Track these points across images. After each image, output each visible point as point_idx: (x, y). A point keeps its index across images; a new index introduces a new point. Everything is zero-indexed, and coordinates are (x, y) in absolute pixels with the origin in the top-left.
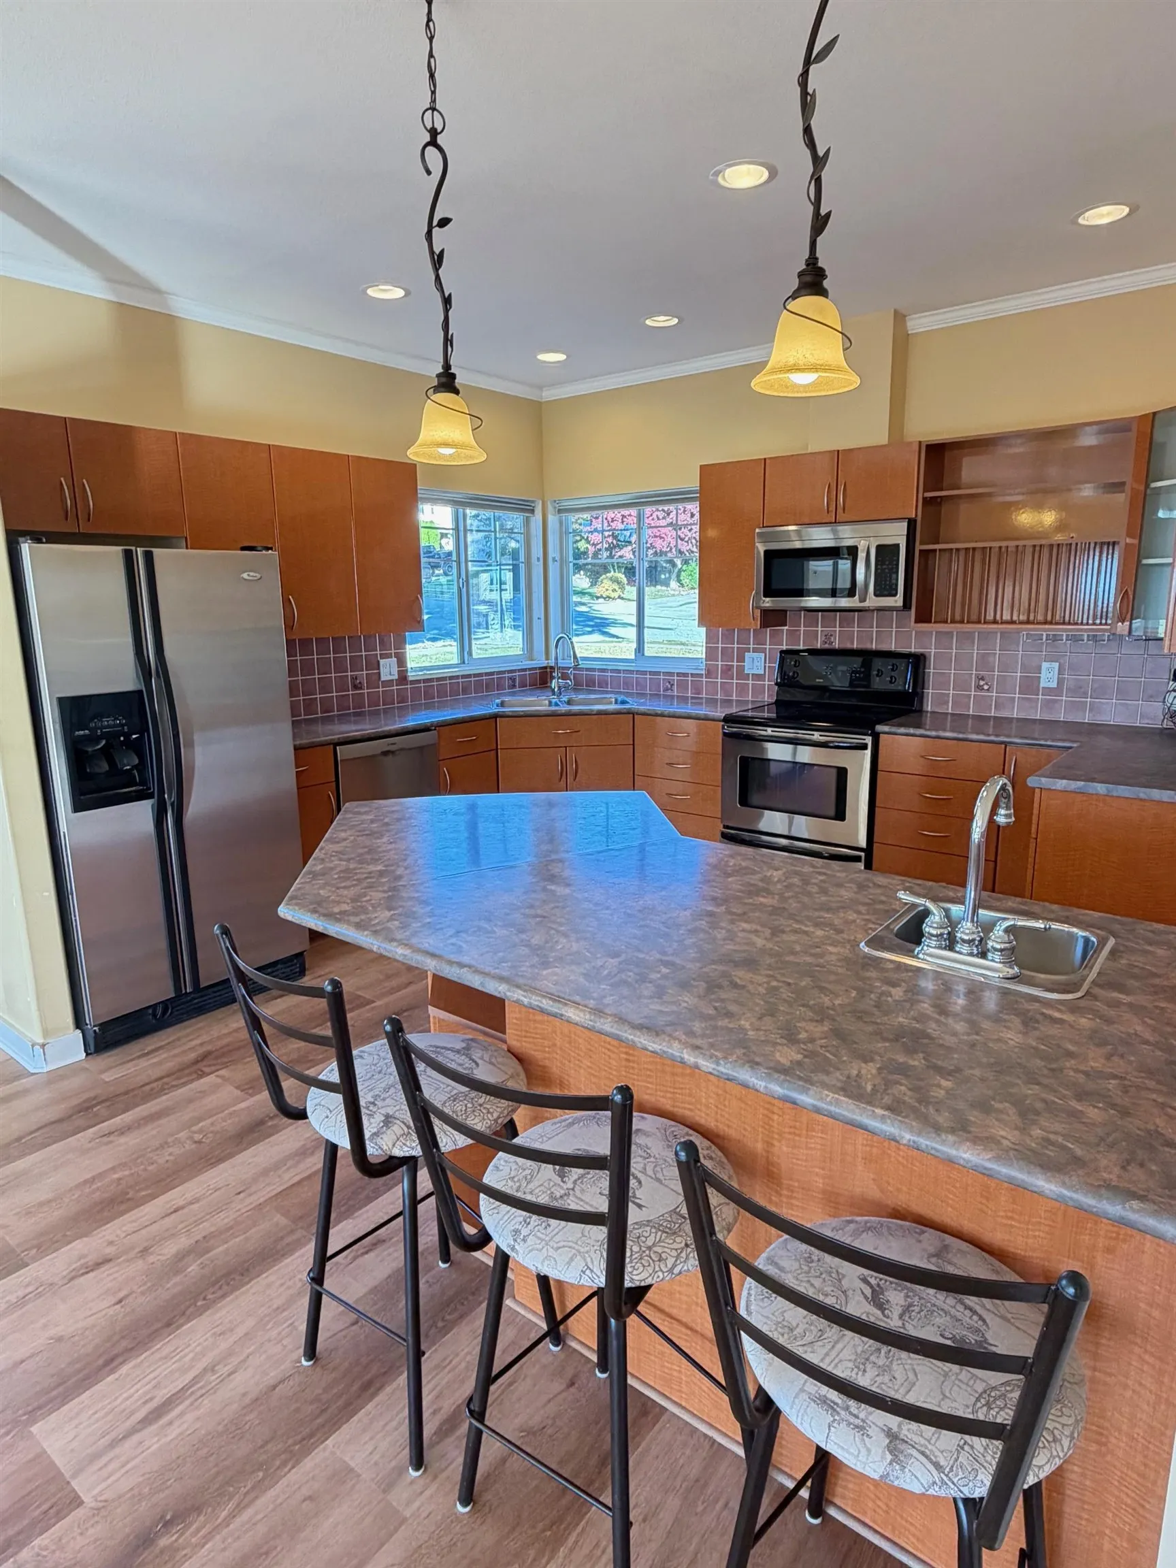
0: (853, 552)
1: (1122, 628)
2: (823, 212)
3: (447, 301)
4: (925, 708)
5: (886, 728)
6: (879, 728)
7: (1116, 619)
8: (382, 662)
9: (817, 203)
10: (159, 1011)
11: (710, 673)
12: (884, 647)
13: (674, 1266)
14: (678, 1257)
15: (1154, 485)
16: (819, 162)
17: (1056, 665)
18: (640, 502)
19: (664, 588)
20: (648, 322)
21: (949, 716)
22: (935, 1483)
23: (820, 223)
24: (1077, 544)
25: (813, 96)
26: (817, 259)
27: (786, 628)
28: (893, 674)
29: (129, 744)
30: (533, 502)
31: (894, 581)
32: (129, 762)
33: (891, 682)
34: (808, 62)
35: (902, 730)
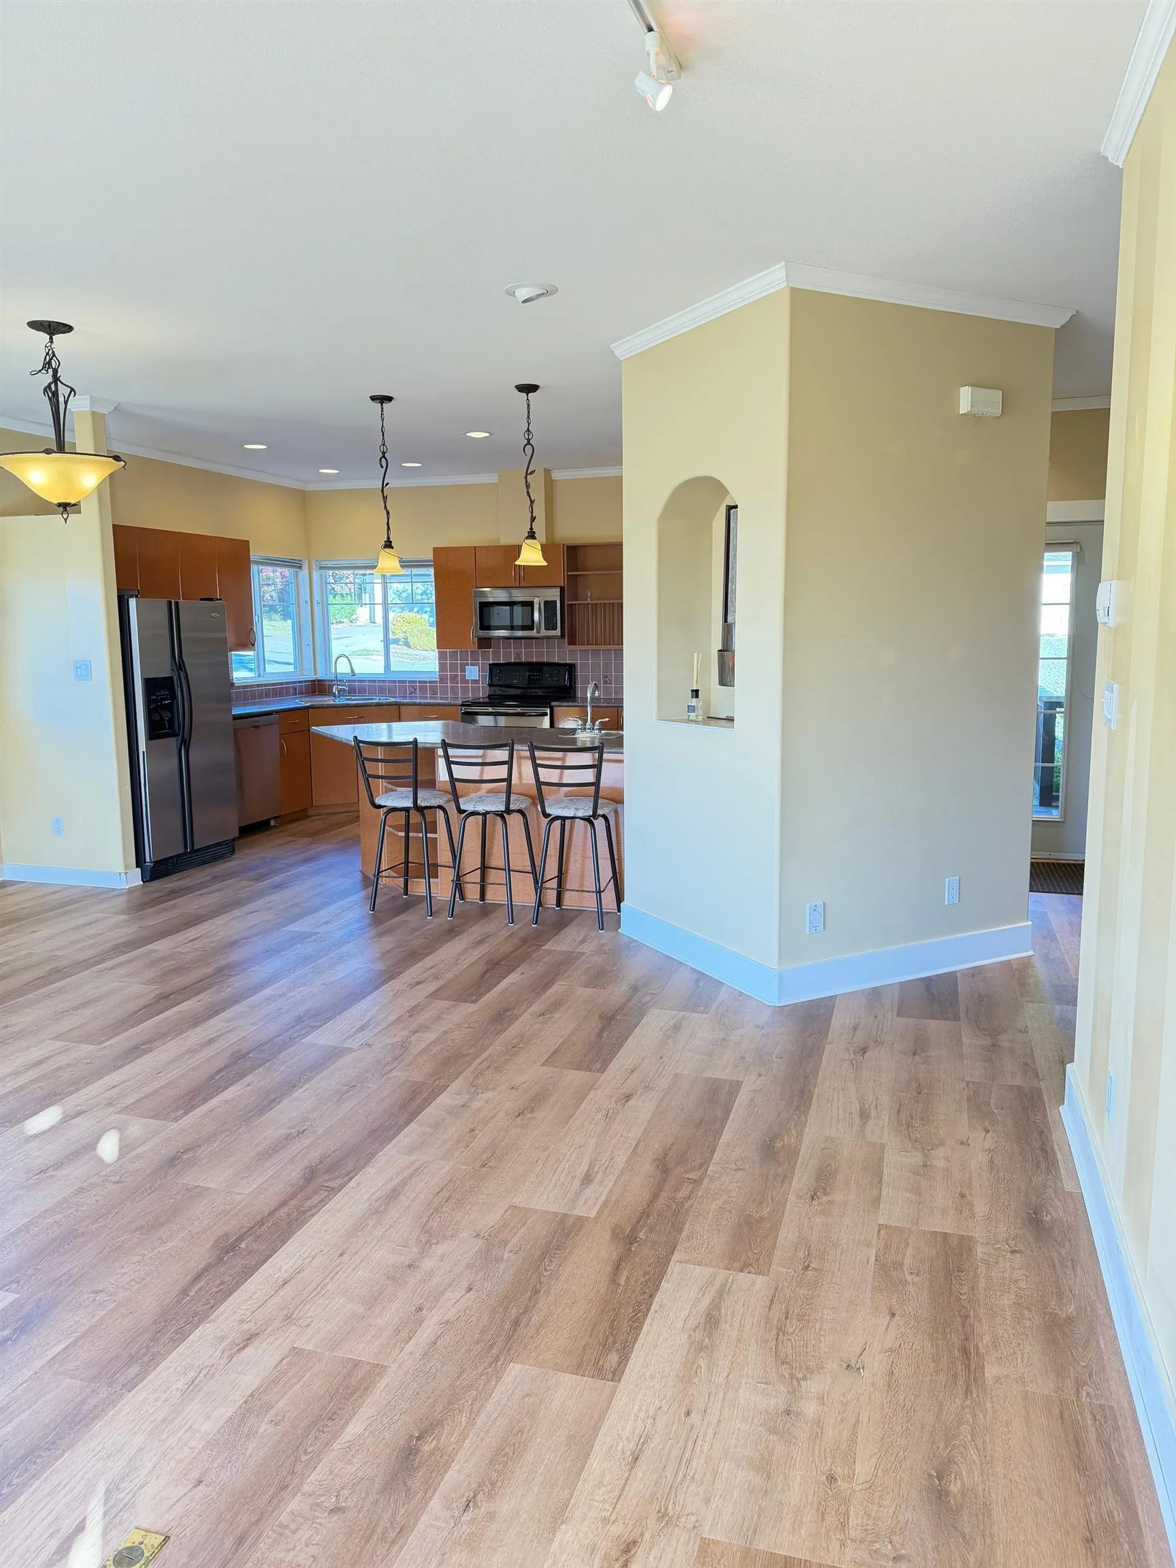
0: (530, 604)
3: (388, 513)
4: (576, 695)
5: (557, 703)
6: (553, 704)
9: (532, 513)
10: (175, 860)
11: (442, 680)
12: (551, 661)
27: (492, 650)
28: (558, 675)
30: (300, 561)
31: (555, 622)
32: (167, 716)
33: (557, 680)
34: (527, 474)
35: (565, 704)
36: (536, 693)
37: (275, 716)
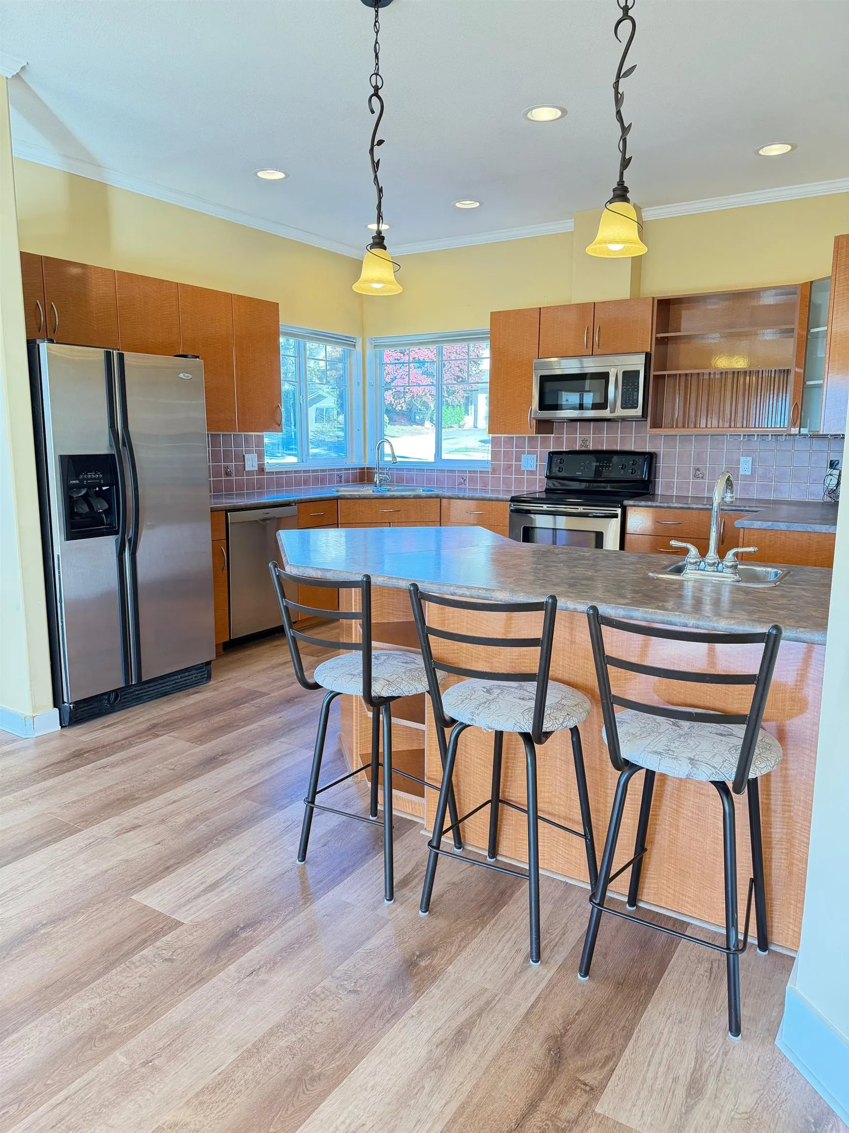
0: (605, 376)
1: (795, 431)
2: (627, 157)
3: (380, 190)
4: (656, 492)
5: (631, 502)
6: (626, 502)
7: (790, 426)
8: (246, 456)
9: (624, 152)
10: (113, 697)
11: (494, 471)
12: (627, 448)
13: (563, 722)
14: (564, 718)
15: (812, 331)
16: (625, 130)
17: (750, 459)
18: (439, 340)
19: (419, 427)
20: (458, 205)
21: (674, 497)
22: (713, 773)
23: (625, 163)
24: (763, 371)
25: (622, 95)
26: (624, 182)
27: (553, 435)
28: (633, 467)
29: (100, 494)
30: (354, 338)
31: (635, 398)
32: (101, 506)
33: (632, 473)
34: (618, 77)
35: (643, 503)
36: (604, 487)
37: (294, 508)
